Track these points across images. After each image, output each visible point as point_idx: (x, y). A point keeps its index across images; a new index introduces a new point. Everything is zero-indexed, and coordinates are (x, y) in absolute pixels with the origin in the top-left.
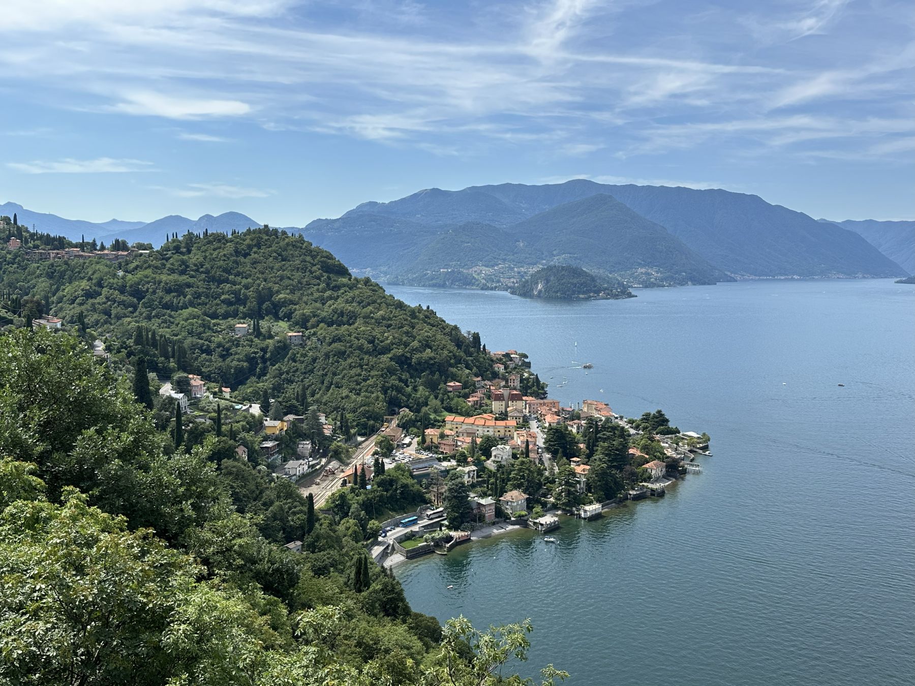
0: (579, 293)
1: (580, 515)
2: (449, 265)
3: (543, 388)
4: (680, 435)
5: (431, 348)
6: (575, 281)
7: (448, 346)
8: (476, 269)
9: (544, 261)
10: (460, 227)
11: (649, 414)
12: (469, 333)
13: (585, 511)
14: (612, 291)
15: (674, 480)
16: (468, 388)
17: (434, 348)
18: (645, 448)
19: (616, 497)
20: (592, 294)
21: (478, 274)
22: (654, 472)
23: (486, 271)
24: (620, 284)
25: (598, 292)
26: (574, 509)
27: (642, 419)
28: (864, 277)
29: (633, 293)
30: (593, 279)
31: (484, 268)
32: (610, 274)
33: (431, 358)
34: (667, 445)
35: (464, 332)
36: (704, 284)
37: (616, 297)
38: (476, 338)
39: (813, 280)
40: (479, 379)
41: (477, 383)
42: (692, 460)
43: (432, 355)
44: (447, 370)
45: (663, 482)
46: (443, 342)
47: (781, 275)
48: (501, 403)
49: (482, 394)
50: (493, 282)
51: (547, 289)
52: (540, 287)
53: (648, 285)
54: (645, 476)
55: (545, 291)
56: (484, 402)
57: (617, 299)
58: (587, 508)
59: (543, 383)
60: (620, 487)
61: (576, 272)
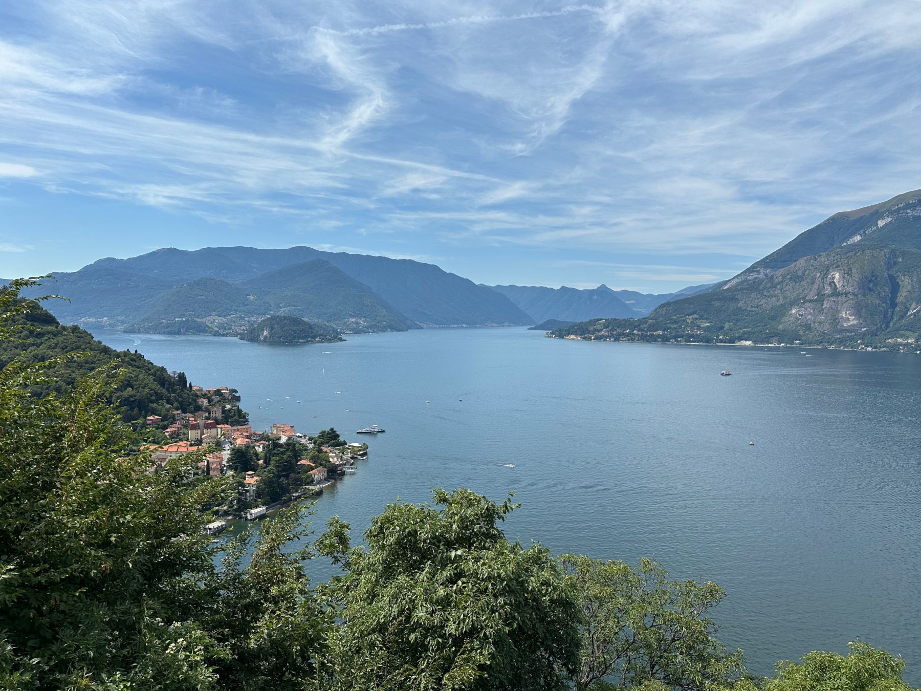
0: (299, 338)
1: (246, 517)
2: (184, 315)
3: (244, 417)
4: (347, 446)
5: (132, 387)
6: (295, 328)
7: (150, 385)
8: (209, 319)
9: (272, 312)
10: (195, 282)
11: (324, 432)
12: (175, 373)
13: (251, 514)
14: (326, 336)
15: (333, 481)
16: (168, 420)
17: (135, 387)
18: (314, 459)
19: (281, 500)
20: (309, 339)
21: (212, 323)
22: (316, 476)
23: (219, 320)
24: (335, 331)
25: (314, 337)
26: (242, 513)
27: (319, 436)
28: (509, 326)
29: (343, 338)
30: (310, 327)
31: (217, 317)
32: (328, 322)
33: (131, 396)
34: (334, 455)
35: (170, 372)
36: (399, 330)
37: (329, 341)
38: (182, 377)
39: (476, 328)
40: (179, 412)
41: (176, 416)
42: (351, 465)
43: (133, 393)
44: (148, 406)
45: (324, 483)
46: (145, 382)
47: (455, 324)
48: (196, 432)
49: (181, 424)
50: (225, 329)
51: (272, 335)
52: (265, 333)
53: (357, 331)
54: (308, 480)
55: (270, 337)
56: (182, 431)
57: (330, 343)
58: (253, 511)
59: (245, 413)
60: (285, 491)
61: (296, 321)
